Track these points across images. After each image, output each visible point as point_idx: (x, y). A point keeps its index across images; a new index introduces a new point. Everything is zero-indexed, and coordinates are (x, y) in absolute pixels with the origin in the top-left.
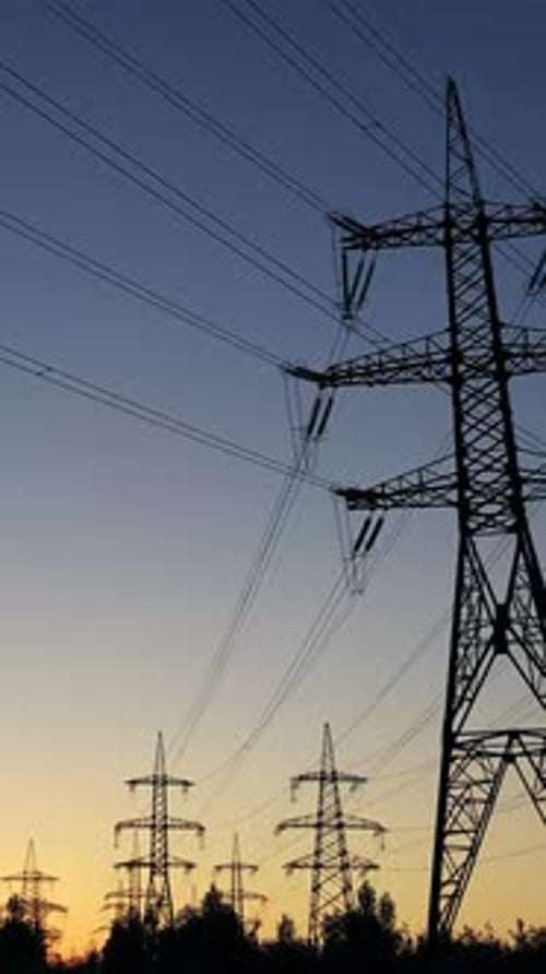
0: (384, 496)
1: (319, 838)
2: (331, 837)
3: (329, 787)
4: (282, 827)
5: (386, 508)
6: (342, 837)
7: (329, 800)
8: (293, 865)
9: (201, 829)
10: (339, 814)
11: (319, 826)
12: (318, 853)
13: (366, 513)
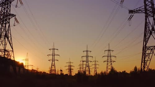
0: (134, 11)
1: (108, 58)
2: (109, 58)
3: (109, 52)
4: (103, 57)
5: (134, 13)
6: (111, 58)
7: (109, 53)
8: (105, 61)
9: (92, 57)
10: (110, 55)
11: (108, 56)
12: (108, 60)
13: (131, 14)
